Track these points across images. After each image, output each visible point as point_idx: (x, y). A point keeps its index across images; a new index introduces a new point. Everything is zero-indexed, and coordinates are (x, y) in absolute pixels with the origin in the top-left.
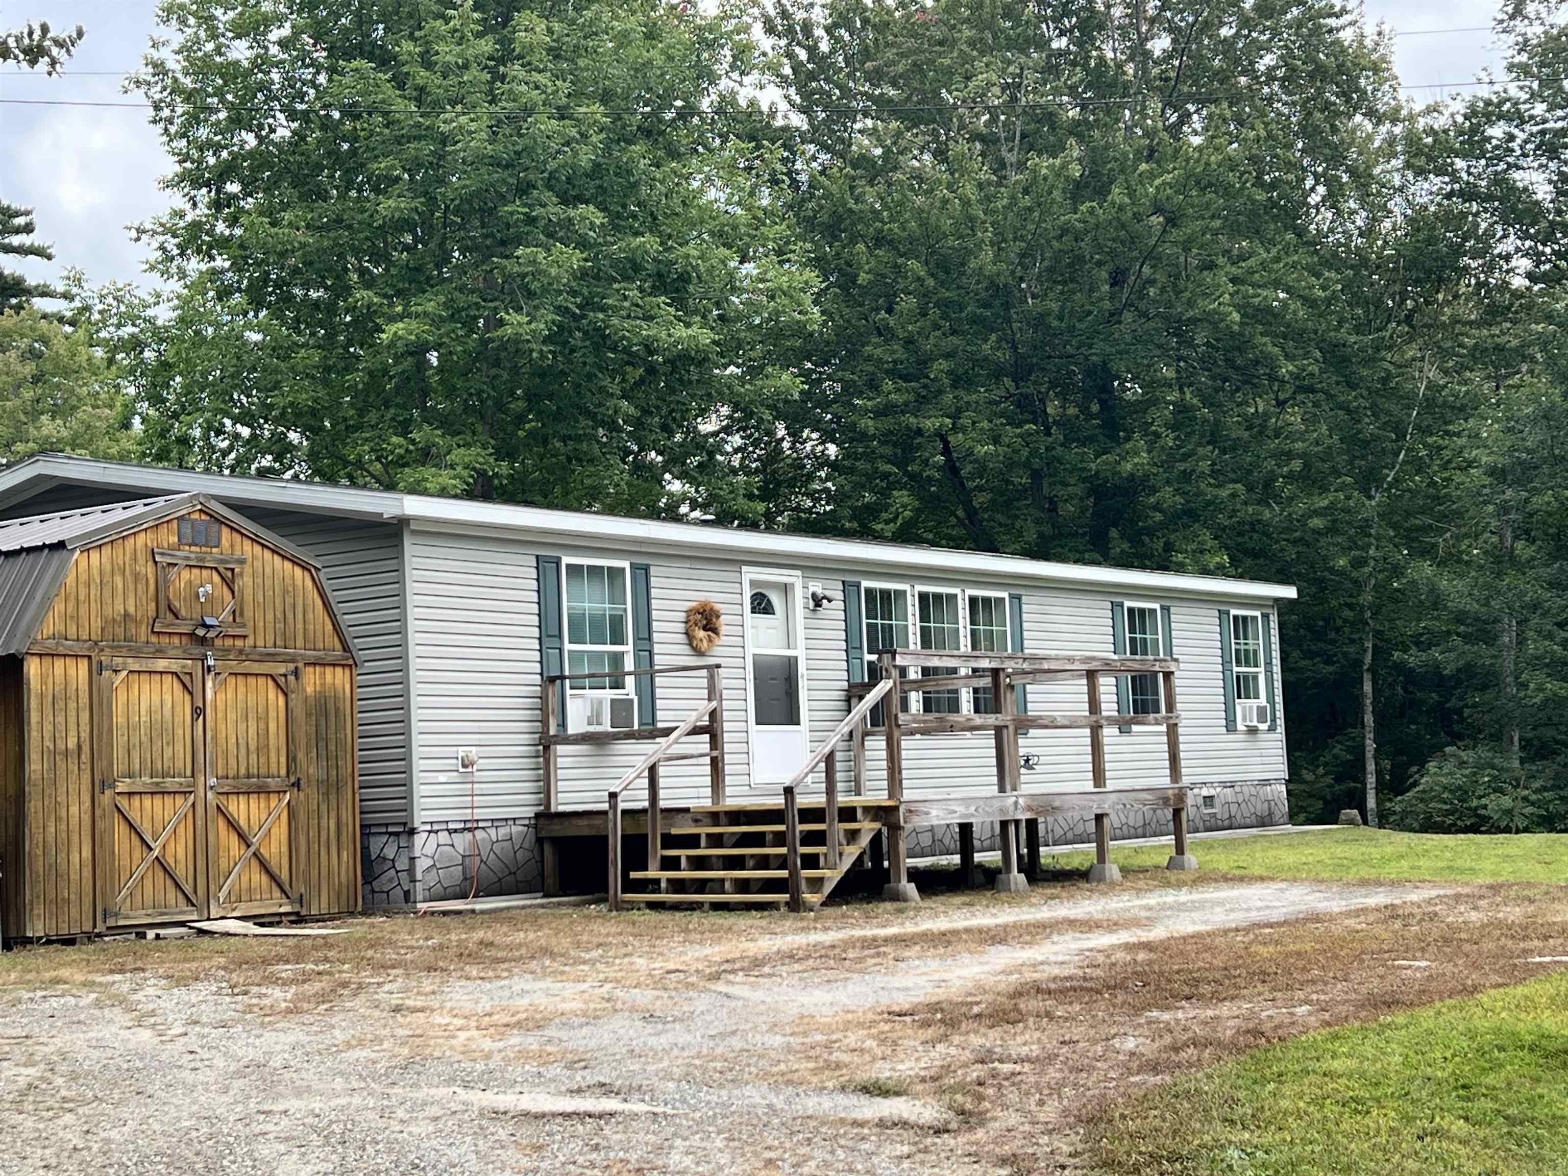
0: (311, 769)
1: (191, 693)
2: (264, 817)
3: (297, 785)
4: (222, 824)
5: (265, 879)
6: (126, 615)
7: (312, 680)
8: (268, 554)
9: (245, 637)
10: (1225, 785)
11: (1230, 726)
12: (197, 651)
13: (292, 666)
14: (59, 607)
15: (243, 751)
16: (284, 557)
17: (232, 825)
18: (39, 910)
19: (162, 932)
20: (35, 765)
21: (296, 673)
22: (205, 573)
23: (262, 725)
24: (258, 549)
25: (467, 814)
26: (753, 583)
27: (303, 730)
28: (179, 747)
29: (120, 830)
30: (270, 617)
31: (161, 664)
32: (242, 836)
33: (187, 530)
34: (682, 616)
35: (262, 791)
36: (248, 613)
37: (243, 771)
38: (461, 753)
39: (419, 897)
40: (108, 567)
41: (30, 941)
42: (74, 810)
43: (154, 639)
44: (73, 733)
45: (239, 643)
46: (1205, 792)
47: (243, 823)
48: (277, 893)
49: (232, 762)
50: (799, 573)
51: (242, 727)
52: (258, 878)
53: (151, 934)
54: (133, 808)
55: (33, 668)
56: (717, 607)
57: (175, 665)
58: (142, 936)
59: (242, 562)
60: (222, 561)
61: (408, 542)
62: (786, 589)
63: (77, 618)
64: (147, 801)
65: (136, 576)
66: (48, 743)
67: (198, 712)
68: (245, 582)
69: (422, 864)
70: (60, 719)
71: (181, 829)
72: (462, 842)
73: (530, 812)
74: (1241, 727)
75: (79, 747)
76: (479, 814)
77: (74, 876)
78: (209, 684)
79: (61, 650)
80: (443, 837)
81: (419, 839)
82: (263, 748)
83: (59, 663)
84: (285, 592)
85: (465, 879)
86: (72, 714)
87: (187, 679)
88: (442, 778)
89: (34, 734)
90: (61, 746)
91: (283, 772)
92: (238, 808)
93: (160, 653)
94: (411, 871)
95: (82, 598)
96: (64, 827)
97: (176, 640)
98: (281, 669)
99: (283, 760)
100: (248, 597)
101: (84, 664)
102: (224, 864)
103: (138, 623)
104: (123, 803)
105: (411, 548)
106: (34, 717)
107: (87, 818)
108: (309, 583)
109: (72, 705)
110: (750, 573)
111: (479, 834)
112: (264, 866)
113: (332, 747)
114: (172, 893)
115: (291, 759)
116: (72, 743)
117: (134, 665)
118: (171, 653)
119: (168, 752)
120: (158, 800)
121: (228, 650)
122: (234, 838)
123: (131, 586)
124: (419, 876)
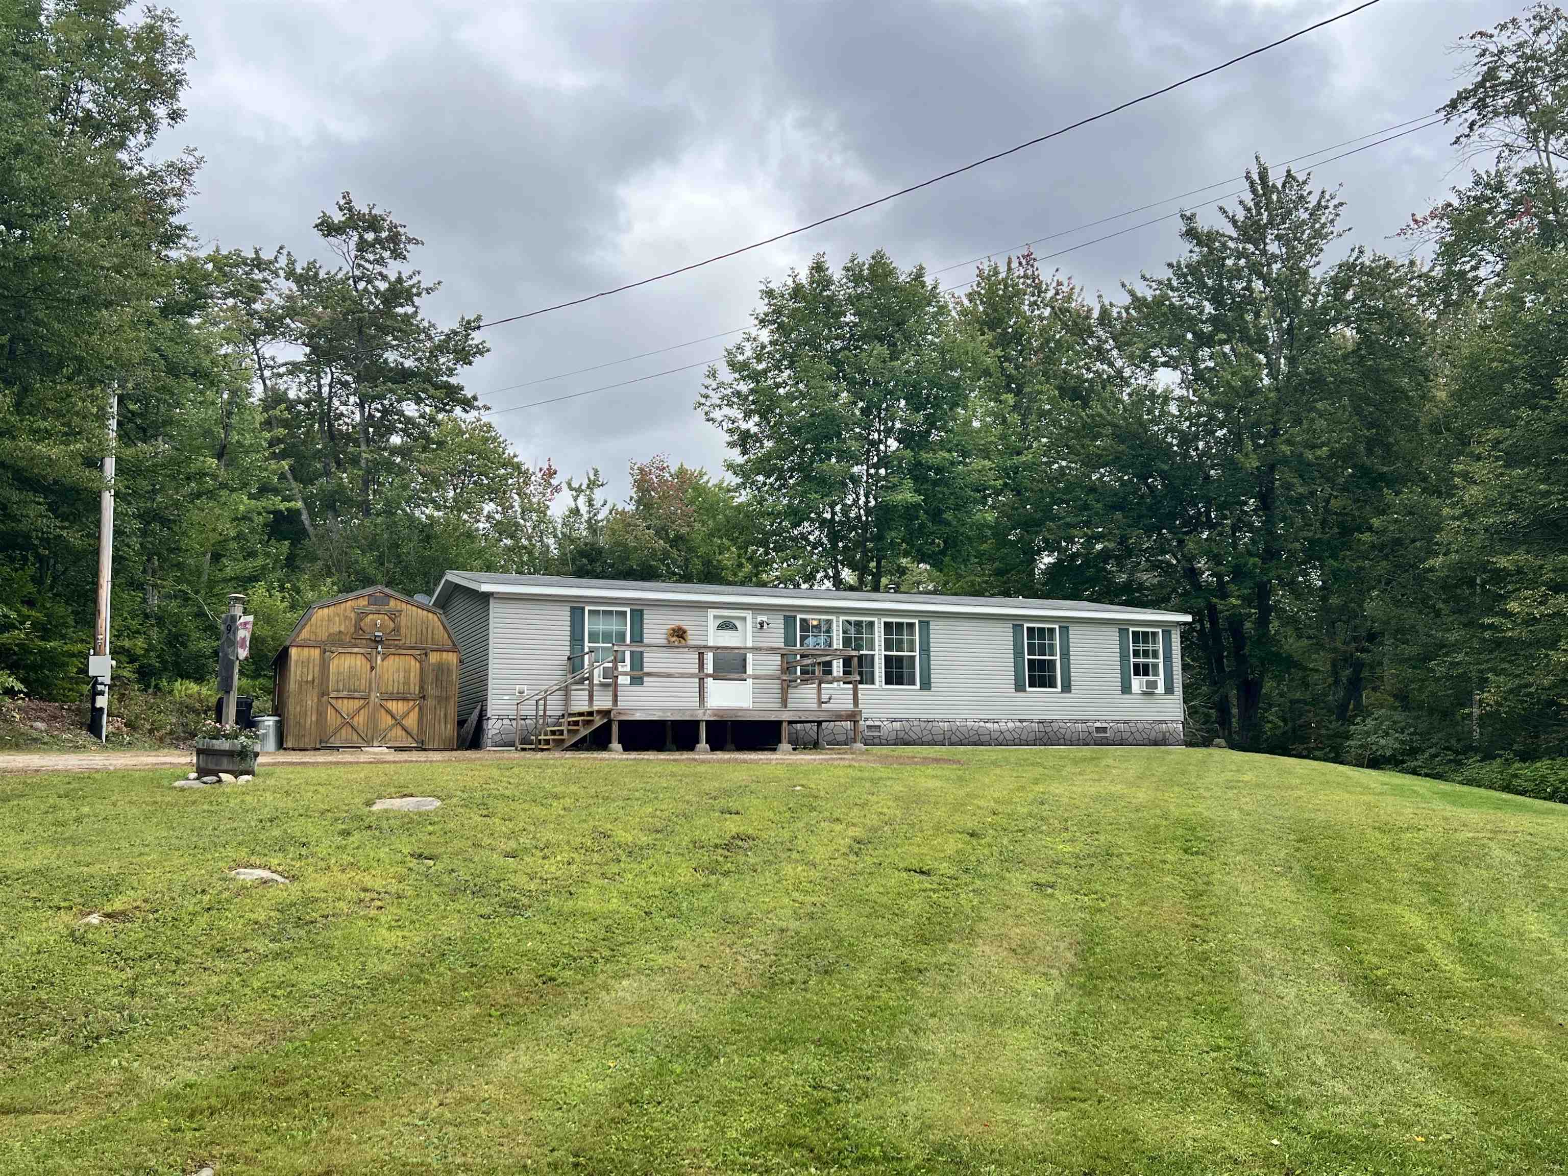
0: (430, 690)
1: (370, 661)
2: (405, 709)
3: (424, 697)
4: (383, 712)
5: (404, 733)
6: (340, 632)
7: (434, 658)
8: (414, 608)
9: (399, 640)
10: (1118, 722)
11: (1126, 688)
12: (373, 645)
13: (423, 652)
14: (307, 628)
15: (396, 683)
16: (423, 609)
17: (388, 712)
18: (292, 737)
19: (346, 750)
20: (292, 686)
21: (426, 654)
22: (381, 616)
23: (407, 674)
24: (409, 607)
25: (521, 713)
26: (715, 617)
27: (431, 677)
28: (363, 681)
29: (330, 711)
30: (414, 632)
31: (355, 650)
32: (393, 717)
33: (372, 599)
34: (664, 632)
35: (404, 699)
36: (403, 631)
37: (395, 691)
38: (518, 687)
39: (490, 744)
40: (332, 614)
41: (285, 749)
42: (309, 702)
43: (353, 641)
44: (311, 675)
45: (396, 642)
46: (1098, 724)
47: (394, 711)
48: (410, 739)
49: (390, 688)
50: (750, 612)
51: (396, 675)
52: (399, 732)
53: (342, 750)
54: (339, 704)
55: (293, 652)
56: (685, 627)
57: (362, 651)
58: (337, 750)
59: (400, 611)
60: (389, 611)
61: (492, 601)
62: (744, 619)
63: (315, 633)
64: (346, 701)
65: (346, 617)
66: (298, 678)
67: (372, 668)
68: (403, 620)
69: (492, 732)
70: (305, 670)
71: (361, 712)
72: (516, 724)
74: (1136, 690)
75: (313, 680)
78: (379, 658)
79: (307, 645)
80: (506, 722)
81: (491, 722)
82: (407, 683)
83: (306, 649)
84: (423, 622)
86: (311, 668)
87: (368, 656)
88: (506, 697)
89: (292, 674)
90: (304, 679)
91: (416, 692)
92: (393, 706)
93: (355, 646)
94: (487, 734)
95: (319, 626)
97: (363, 641)
98: (418, 652)
100: (403, 623)
101: (317, 651)
102: (383, 726)
103: (345, 635)
104: (333, 702)
105: (493, 604)
106: (292, 669)
108: (436, 619)
109: (311, 665)
110: (712, 613)
111: (527, 721)
112: (404, 728)
113: (444, 684)
114: (355, 737)
115: (422, 688)
116: (310, 678)
117: (340, 650)
118: (360, 646)
119: (357, 683)
120: (351, 701)
121: (390, 645)
122: (389, 718)
123: (343, 621)
124: (489, 736)
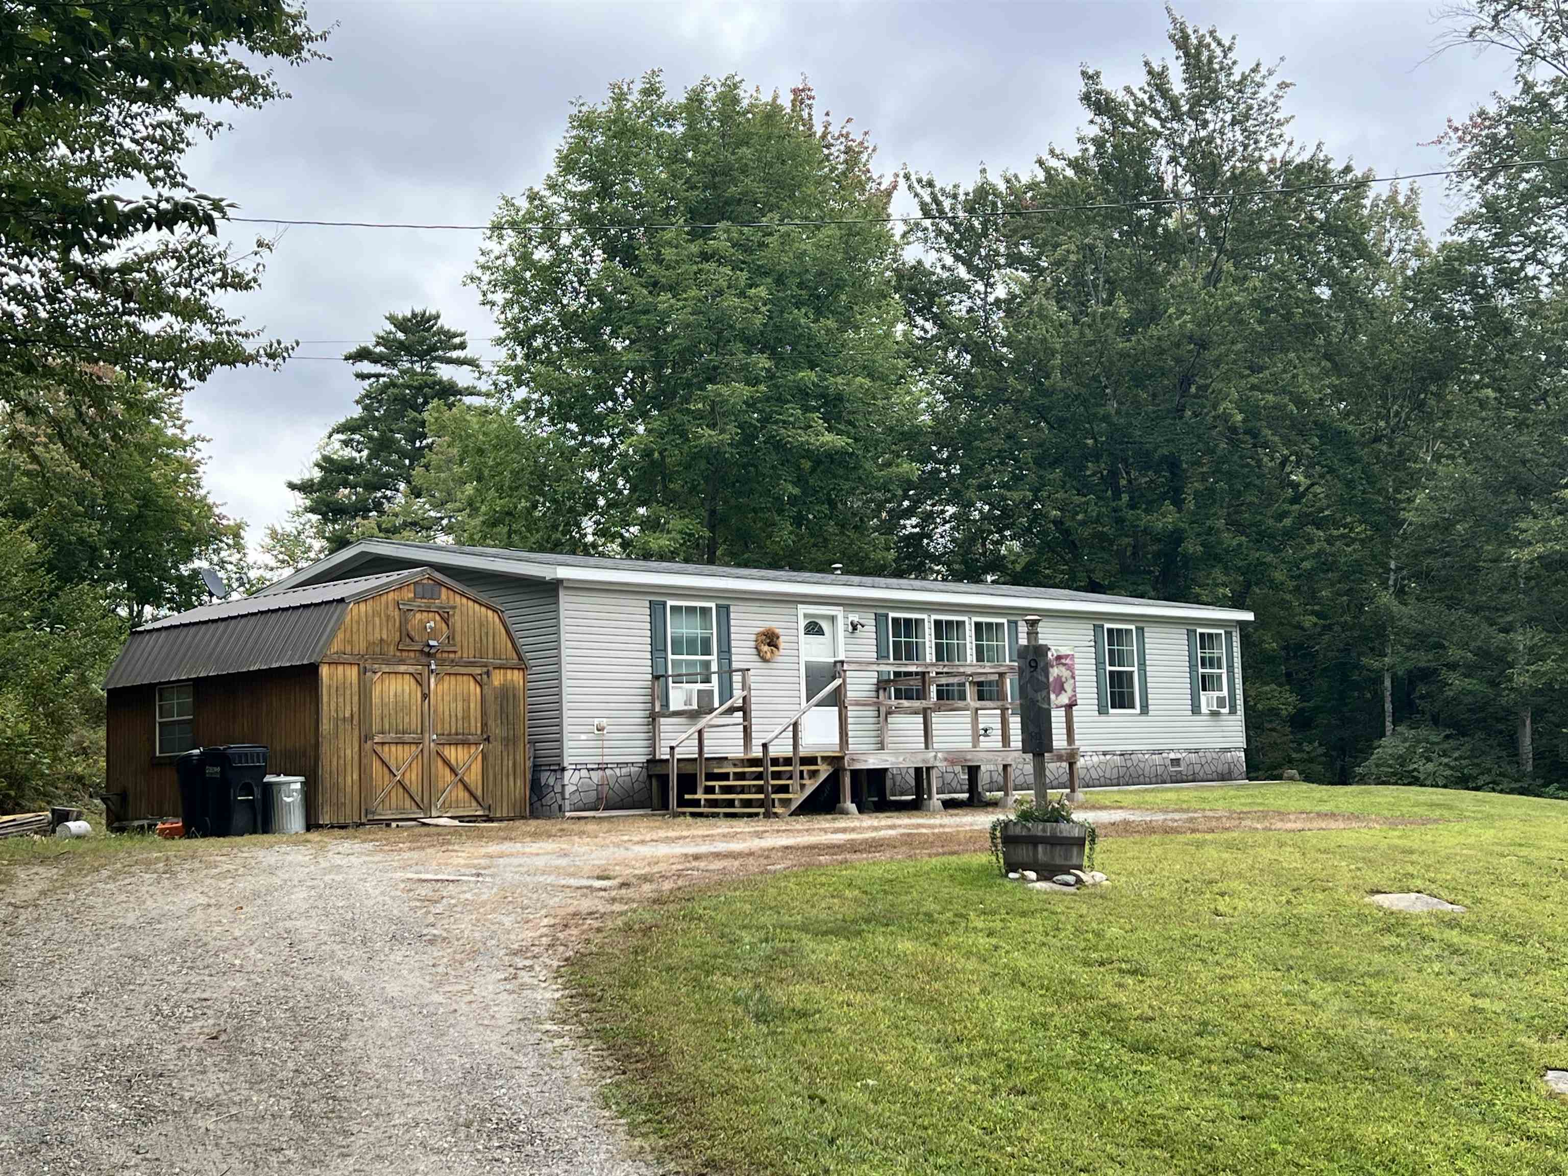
0: (496, 730)
1: (421, 685)
2: (466, 758)
3: (488, 739)
4: (440, 763)
5: (467, 794)
6: (382, 640)
7: (497, 678)
8: (471, 603)
9: (455, 652)
10: (1189, 751)
11: (1196, 709)
12: (424, 660)
13: (485, 669)
14: (340, 635)
15: (453, 719)
16: (481, 605)
17: (446, 763)
18: (327, 808)
19: (400, 824)
20: (326, 726)
21: (488, 673)
22: (431, 615)
23: (466, 704)
24: (464, 600)
25: (599, 759)
26: (806, 616)
27: (492, 709)
28: (413, 716)
29: (376, 765)
30: (471, 640)
31: (402, 668)
32: (452, 770)
33: (419, 589)
34: (753, 637)
35: (465, 743)
36: (458, 638)
37: (453, 731)
38: (596, 721)
39: (568, 808)
40: (370, 612)
41: (321, 826)
42: (348, 752)
43: (398, 654)
44: (348, 708)
45: (452, 656)
46: (1172, 756)
47: (453, 762)
48: (474, 804)
49: (447, 726)
50: (841, 608)
51: (453, 705)
52: (462, 794)
53: (394, 825)
54: (385, 752)
55: (324, 671)
56: (777, 631)
57: (411, 669)
58: (388, 825)
59: (454, 608)
60: (441, 608)
61: (562, 593)
62: (833, 619)
63: (351, 642)
64: (393, 748)
65: (388, 617)
66: (333, 714)
67: (425, 696)
68: (457, 620)
69: (569, 789)
70: (341, 700)
71: (414, 765)
72: (596, 776)
73: (643, 759)
74: (1204, 709)
75: (352, 715)
76: (607, 759)
77: (348, 790)
78: (432, 680)
79: (341, 660)
80: (584, 773)
81: (567, 774)
82: (466, 717)
83: (340, 668)
84: (481, 625)
85: (598, 799)
86: (348, 697)
87: (418, 677)
88: (583, 737)
89: (325, 708)
90: (341, 716)
91: (479, 732)
92: (450, 753)
93: (402, 662)
94: (562, 793)
95: (354, 630)
96: (342, 762)
97: (412, 654)
98: (478, 671)
99: (479, 725)
100: (458, 628)
101: (355, 669)
102: (441, 785)
103: (389, 645)
104: (378, 749)
105: (564, 598)
106: (325, 699)
107: (356, 757)
108: (497, 620)
109: (348, 692)
110: (803, 609)
111: (608, 772)
112: (466, 788)
113: (511, 718)
114: (408, 802)
115: (484, 725)
116: (347, 715)
117: (386, 669)
118: (408, 662)
119: (407, 720)
120: (400, 747)
121: (445, 660)
122: (447, 771)
123: (385, 623)
124: (567, 796)
